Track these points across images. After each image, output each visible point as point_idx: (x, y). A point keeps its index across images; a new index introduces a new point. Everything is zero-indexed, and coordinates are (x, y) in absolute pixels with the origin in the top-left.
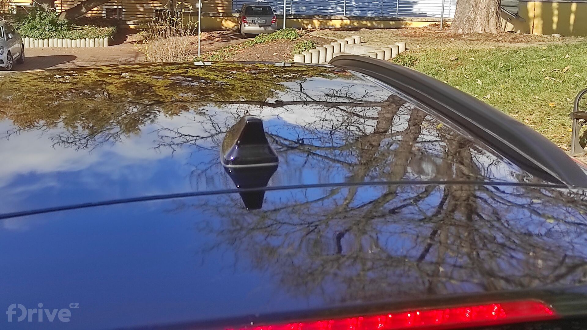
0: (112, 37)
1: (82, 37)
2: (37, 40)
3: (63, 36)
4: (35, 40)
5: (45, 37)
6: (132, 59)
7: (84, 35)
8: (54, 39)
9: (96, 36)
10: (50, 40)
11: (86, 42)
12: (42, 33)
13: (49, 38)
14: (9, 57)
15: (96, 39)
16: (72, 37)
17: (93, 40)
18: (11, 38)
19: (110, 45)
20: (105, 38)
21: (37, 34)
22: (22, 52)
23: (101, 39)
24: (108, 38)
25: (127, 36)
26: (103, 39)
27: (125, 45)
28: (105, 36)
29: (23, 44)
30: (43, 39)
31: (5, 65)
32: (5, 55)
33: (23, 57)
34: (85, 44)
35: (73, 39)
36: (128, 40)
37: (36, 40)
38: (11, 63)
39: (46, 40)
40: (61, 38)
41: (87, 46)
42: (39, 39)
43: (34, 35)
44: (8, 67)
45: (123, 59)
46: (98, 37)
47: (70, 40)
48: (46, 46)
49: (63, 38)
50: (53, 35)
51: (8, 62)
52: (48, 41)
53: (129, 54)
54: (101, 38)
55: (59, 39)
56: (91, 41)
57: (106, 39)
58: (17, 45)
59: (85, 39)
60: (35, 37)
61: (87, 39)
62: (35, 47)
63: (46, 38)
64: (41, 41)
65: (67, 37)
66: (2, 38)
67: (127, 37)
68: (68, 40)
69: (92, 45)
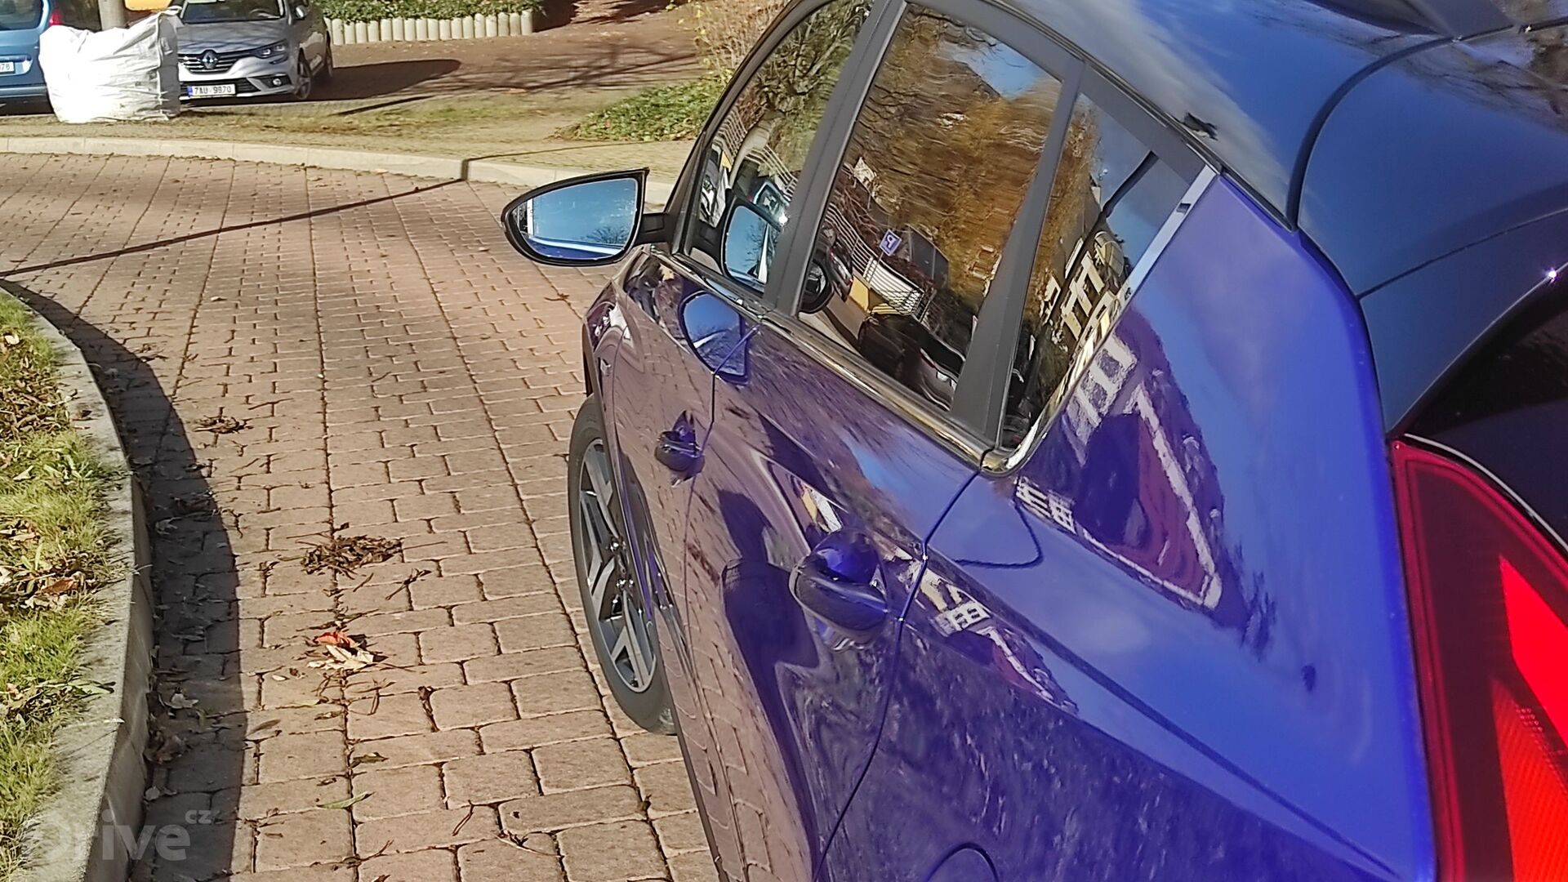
0: (540, 7)
1: (465, 13)
2: (352, 23)
3: (418, 9)
4: (346, 26)
5: (370, 16)
6: (604, 62)
7: (469, 5)
8: (395, 20)
9: (500, 8)
10: (384, 22)
11: (477, 24)
12: (363, 6)
13: (380, 18)
14: (302, 66)
15: (502, 15)
16: (439, 13)
17: (494, 18)
18: (304, 18)
19: (536, 28)
20: (524, 12)
21: (352, 8)
22: (328, 55)
23: (514, 15)
24: (530, 10)
25: (576, 4)
26: (520, 13)
27: (576, 27)
28: (524, 6)
29: (328, 33)
30: (366, 21)
31: (292, 87)
32: (293, 61)
33: (330, 67)
34: (474, 28)
35: (441, 18)
36: (581, 15)
37: (348, 23)
38: (307, 83)
39: (374, 23)
40: (411, 17)
41: (479, 35)
42: (355, 22)
43: (343, 12)
44: (300, 93)
45: (581, 62)
46: (505, 10)
47: (436, 21)
48: (373, 39)
49: (417, 17)
50: (392, 9)
51: (301, 79)
52: (379, 24)
53: (593, 50)
54: (513, 12)
55: (407, 18)
56: (488, 21)
57: (526, 14)
58: (316, 37)
59: (473, 16)
60: (347, 16)
61: (478, 16)
62: (347, 43)
63: (373, 19)
64: (360, 25)
65: (426, 12)
66: (282, 17)
67: (577, 7)
68: (430, 21)
69: (491, 33)
